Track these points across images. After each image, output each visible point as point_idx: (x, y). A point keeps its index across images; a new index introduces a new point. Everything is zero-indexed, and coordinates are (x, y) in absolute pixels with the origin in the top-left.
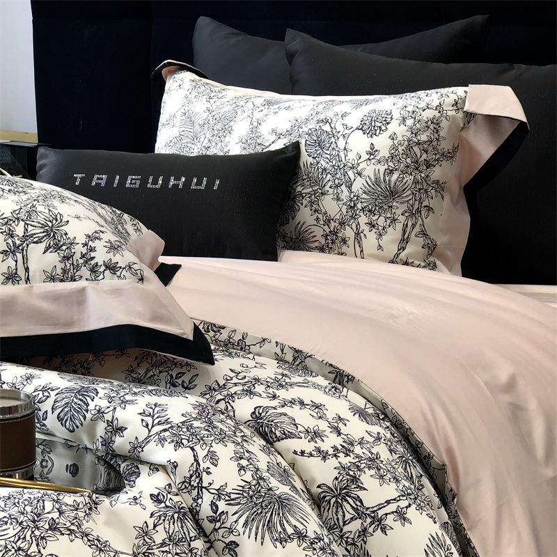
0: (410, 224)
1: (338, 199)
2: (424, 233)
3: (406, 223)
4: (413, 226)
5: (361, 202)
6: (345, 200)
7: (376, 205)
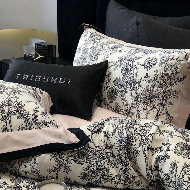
0: (161, 109)
1: (131, 96)
2: (167, 114)
3: (159, 109)
4: (162, 110)
5: (140, 98)
6: (134, 97)
7: (146, 100)
